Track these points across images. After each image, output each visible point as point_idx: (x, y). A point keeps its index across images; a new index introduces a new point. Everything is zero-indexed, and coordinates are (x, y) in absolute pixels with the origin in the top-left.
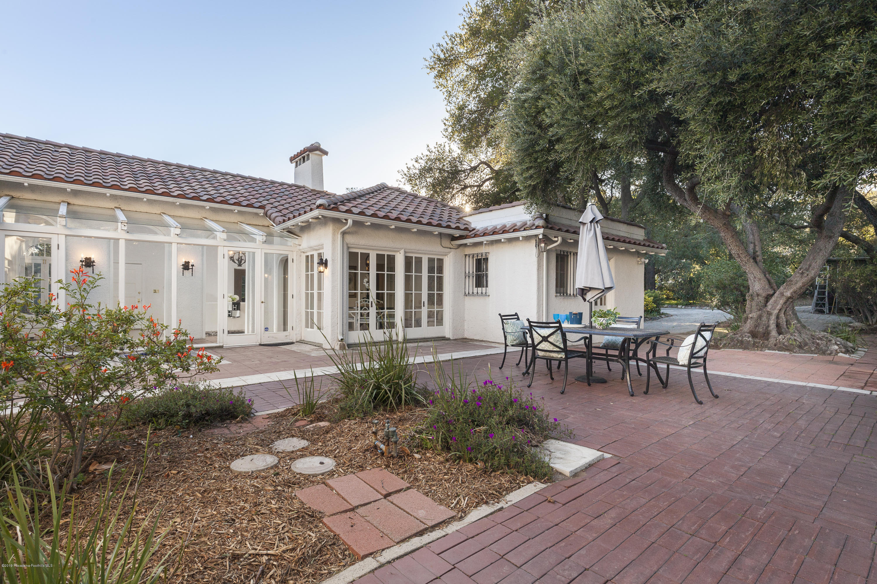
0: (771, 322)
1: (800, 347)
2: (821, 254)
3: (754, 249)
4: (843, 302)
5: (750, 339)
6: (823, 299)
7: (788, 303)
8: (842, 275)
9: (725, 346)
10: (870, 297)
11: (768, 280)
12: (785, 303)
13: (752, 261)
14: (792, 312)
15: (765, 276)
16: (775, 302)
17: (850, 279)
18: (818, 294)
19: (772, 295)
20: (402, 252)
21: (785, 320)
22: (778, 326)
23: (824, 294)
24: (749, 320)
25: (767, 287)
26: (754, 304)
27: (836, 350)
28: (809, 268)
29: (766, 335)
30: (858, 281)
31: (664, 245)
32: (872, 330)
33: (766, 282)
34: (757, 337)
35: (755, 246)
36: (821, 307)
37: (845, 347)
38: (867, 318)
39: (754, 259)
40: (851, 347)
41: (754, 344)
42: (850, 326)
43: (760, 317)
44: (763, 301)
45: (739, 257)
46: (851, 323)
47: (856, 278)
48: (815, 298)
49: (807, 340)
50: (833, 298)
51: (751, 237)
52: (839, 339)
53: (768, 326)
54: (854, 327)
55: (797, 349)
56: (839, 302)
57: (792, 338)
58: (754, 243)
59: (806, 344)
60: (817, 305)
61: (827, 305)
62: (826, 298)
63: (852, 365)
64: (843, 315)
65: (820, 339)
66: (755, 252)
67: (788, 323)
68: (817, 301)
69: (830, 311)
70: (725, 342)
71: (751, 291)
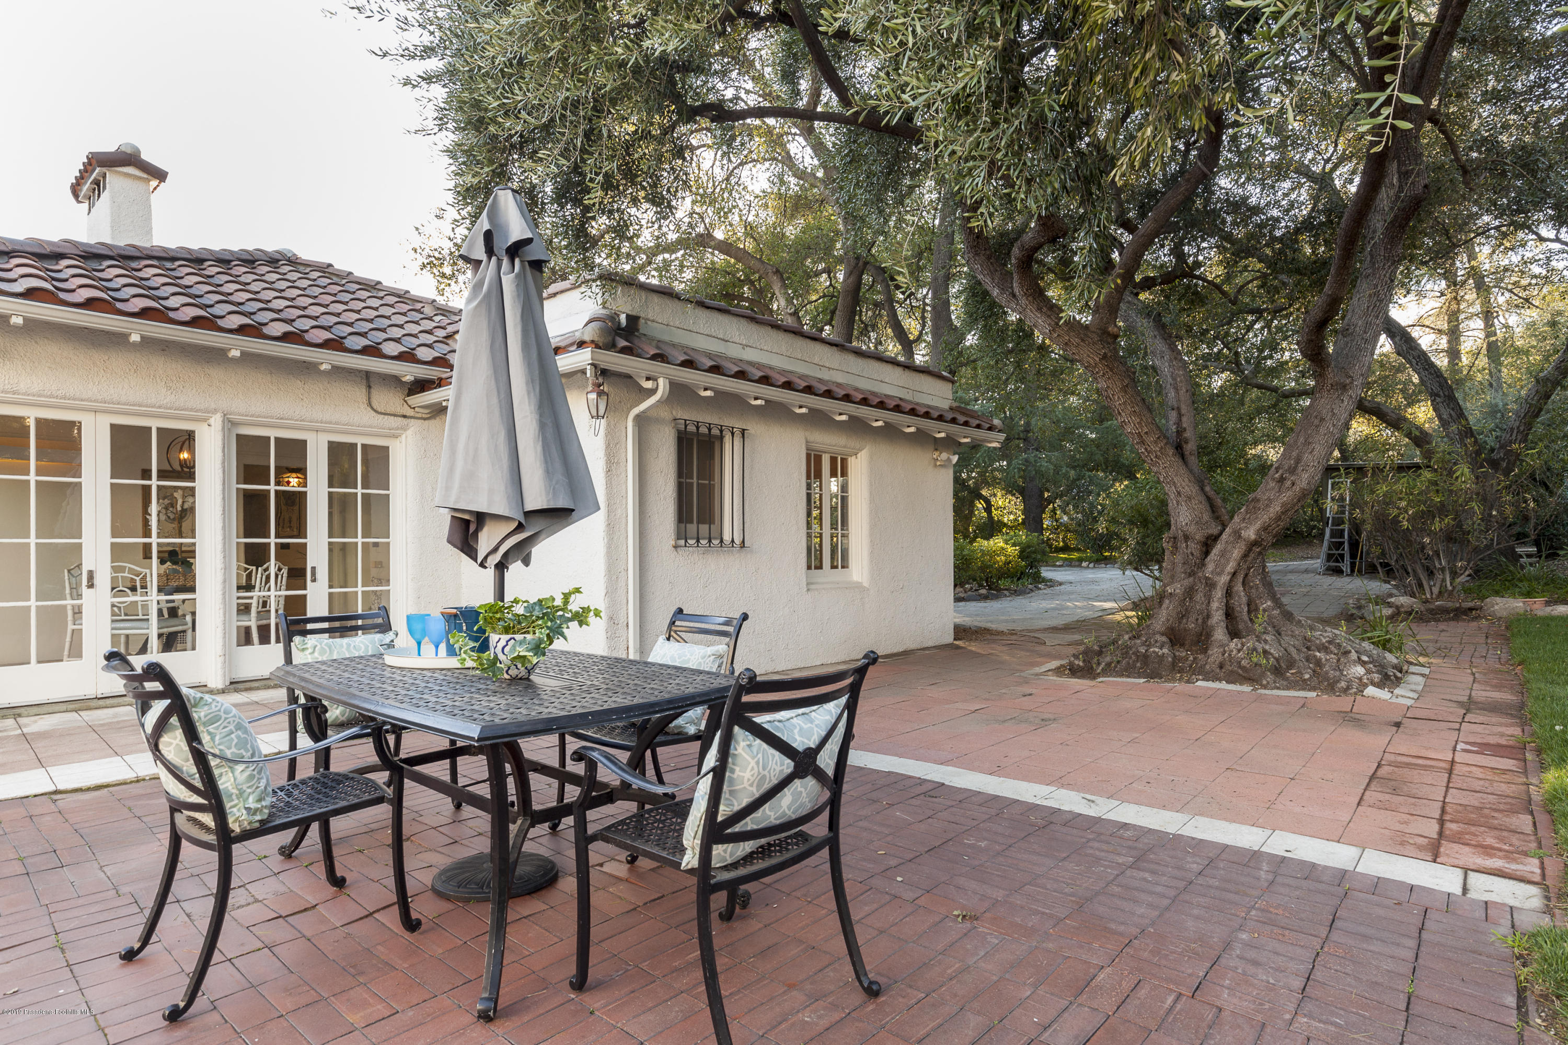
0: (1215, 605)
1: (1278, 671)
2: (1322, 430)
3: (1179, 423)
4: (1376, 551)
5: (1165, 651)
6: (1340, 545)
7: (1252, 555)
8: (1372, 492)
9: (1109, 670)
10: (1427, 540)
11: (1209, 499)
12: (1245, 556)
13: (1171, 452)
14: (1262, 580)
15: (1202, 489)
16: (1223, 554)
17: (1388, 501)
18: (1332, 536)
19: (1216, 538)
20: (216, 421)
21: (1244, 600)
22: (1229, 614)
23: (1342, 536)
24: (1167, 601)
25: (1206, 517)
26: (1178, 558)
27: (1360, 679)
28: (1295, 468)
29: (1202, 640)
30: (1403, 504)
31: (996, 422)
32: (1431, 611)
33: (1204, 506)
34: (1182, 645)
35: (1180, 415)
36: (1337, 561)
37: (1381, 667)
38: (1421, 585)
39: (1179, 448)
40: (1395, 667)
41: (1174, 664)
42: (1390, 605)
43: (1190, 592)
44: (1197, 553)
45: (1143, 442)
46: (1391, 595)
47: (1401, 499)
48: (1326, 544)
49: (1293, 652)
50: (1357, 543)
51: (1172, 394)
52: (1366, 645)
53: (1208, 616)
54: (1397, 607)
55: (1270, 677)
56: (1368, 553)
57: (1259, 647)
58: (1179, 409)
59: (1291, 664)
60: (1329, 557)
61: (1347, 557)
62: (1346, 546)
63: (1398, 725)
64: (1376, 578)
65: (1324, 648)
66: (1180, 432)
67: (1252, 608)
68: (1330, 549)
69: (1352, 571)
70: (1108, 659)
71: (1173, 527)
